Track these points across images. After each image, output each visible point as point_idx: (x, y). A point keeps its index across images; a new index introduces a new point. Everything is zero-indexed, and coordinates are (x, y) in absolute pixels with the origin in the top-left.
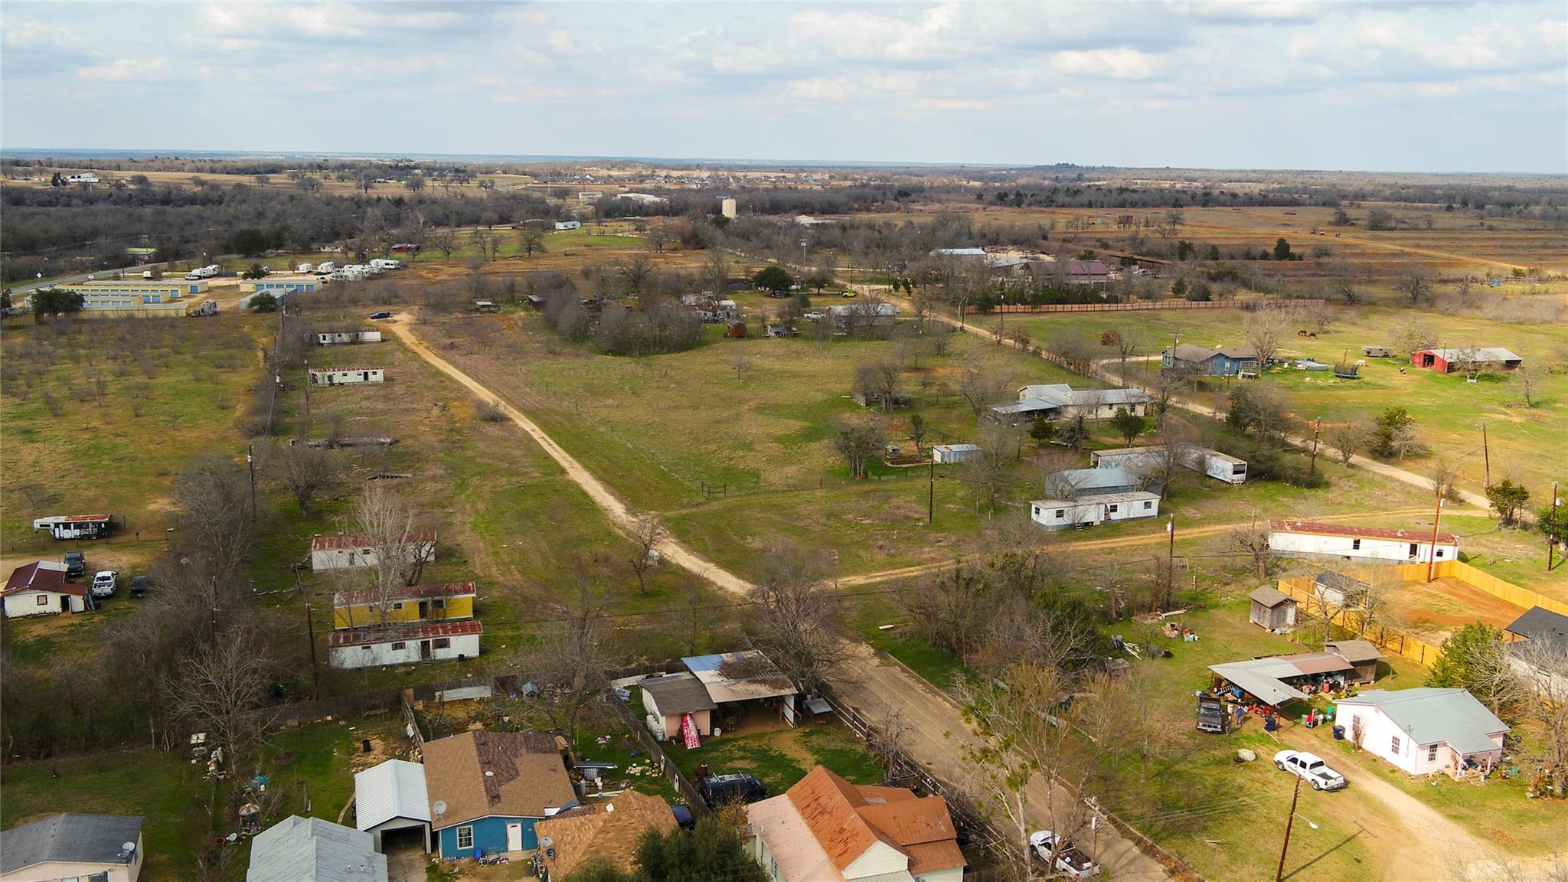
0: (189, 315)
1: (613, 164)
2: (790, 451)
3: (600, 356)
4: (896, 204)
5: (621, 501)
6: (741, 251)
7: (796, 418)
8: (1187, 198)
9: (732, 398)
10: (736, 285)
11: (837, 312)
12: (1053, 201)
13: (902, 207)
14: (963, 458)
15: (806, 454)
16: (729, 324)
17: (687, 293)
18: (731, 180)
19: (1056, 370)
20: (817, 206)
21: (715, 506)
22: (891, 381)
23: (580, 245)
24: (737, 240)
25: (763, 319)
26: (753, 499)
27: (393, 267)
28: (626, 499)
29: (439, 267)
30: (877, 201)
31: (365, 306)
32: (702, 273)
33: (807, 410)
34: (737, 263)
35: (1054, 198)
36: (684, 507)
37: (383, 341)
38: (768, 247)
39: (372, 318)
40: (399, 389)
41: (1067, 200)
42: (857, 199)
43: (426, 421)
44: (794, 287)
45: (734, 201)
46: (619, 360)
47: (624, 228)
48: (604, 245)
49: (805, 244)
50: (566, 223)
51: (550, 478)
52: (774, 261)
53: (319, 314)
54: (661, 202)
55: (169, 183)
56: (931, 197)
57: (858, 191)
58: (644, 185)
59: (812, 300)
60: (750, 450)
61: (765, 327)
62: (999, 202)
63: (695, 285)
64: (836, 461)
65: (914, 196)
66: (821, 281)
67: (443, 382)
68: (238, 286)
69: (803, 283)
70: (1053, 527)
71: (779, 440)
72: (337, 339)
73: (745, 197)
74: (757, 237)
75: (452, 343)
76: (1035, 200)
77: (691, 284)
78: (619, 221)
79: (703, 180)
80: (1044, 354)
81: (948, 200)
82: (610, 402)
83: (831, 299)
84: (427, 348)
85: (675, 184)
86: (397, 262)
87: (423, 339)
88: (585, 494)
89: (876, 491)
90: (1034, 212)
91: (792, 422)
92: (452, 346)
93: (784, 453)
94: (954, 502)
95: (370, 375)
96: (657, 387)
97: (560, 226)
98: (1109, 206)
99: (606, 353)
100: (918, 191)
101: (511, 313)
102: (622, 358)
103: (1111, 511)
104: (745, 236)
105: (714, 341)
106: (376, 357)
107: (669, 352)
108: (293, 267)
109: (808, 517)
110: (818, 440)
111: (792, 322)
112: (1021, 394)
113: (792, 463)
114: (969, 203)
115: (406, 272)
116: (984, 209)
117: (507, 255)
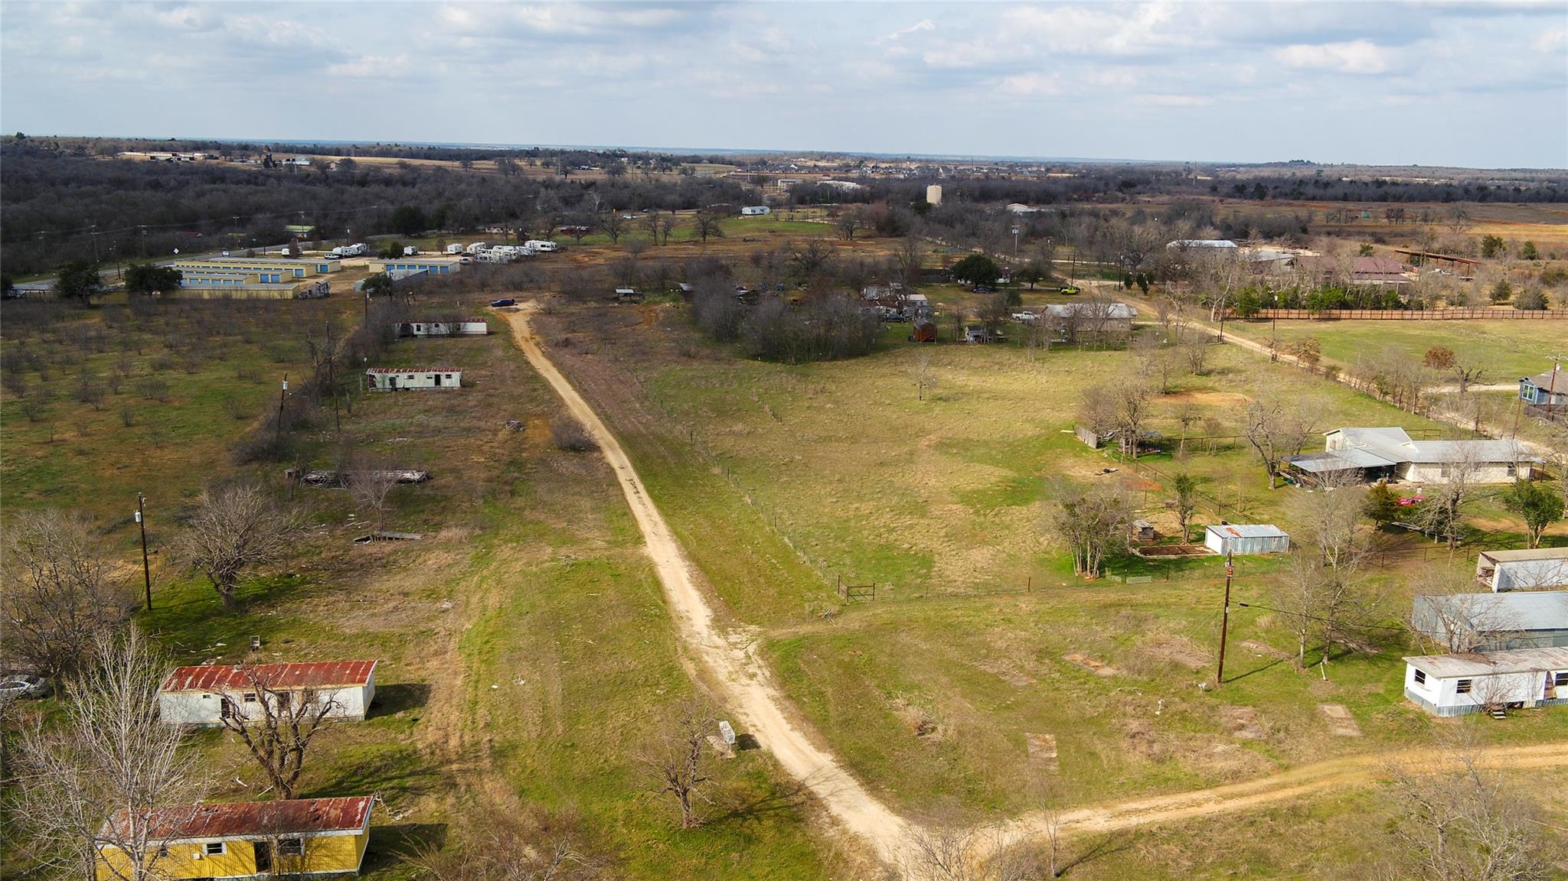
0: (295, 297)
1: (823, 156)
2: (982, 519)
3: (746, 361)
4: (1120, 194)
5: (708, 602)
6: (943, 240)
7: (996, 463)
8: (1460, 192)
9: (907, 427)
10: (931, 277)
11: (1055, 313)
12: (1301, 194)
13: (1128, 198)
14: (1257, 549)
15: (1008, 528)
16: (915, 325)
17: (867, 285)
18: (941, 170)
19: (1366, 401)
20: (1032, 195)
21: (854, 621)
22: (1134, 409)
23: (764, 231)
24: (937, 226)
25: (959, 319)
26: (916, 611)
27: (550, 249)
28: (718, 597)
29: (601, 250)
30: (1098, 192)
31: (493, 291)
32: (890, 261)
33: (1010, 451)
34: (933, 253)
35: (1302, 190)
36: (802, 619)
37: (490, 333)
38: (974, 234)
39: (494, 305)
40: (473, 399)
41: (1319, 192)
42: (1076, 189)
43: (486, 448)
44: (1001, 280)
45: (939, 188)
46: (768, 366)
47: (817, 216)
48: (790, 231)
49: (1016, 231)
50: (754, 208)
51: (618, 550)
52: (978, 250)
53: (435, 300)
54: (862, 189)
55: (371, 166)
56: (1159, 188)
57: (1078, 181)
58: (850, 175)
59: (1023, 296)
60: (923, 516)
61: (961, 330)
62: (1238, 194)
63: (879, 275)
64: (1054, 545)
65: (1139, 188)
66: (1037, 274)
67: (535, 390)
68: (366, 267)
69: (1012, 276)
70: (1450, 710)
71: (967, 499)
72: (434, 330)
73: (953, 185)
74: (962, 223)
75: (567, 339)
76: (1280, 192)
77: (876, 274)
78: (813, 207)
79: (911, 170)
80: (1342, 377)
81: (1177, 192)
82: (738, 427)
83: (1047, 296)
84: (537, 344)
85: (882, 174)
86: (554, 244)
87: (538, 333)
88: (658, 585)
89: (1120, 605)
90: (1280, 205)
91: (988, 469)
92: (567, 343)
93: (973, 523)
94: (1256, 638)
95: (443, 379)
96: (808, 408)
97: (747, 210)
98: (1367, 200)
99: (754, 357)
100: (1144, 183)
101: (655, 303)
102: (773, 365)
103: (1559, 683)
104: (949, 222)
105: (895, 346)
106: (469, 355)
107: (834, 358)
108: (441, 248)
109: (1005, 653)
110: (1025, 502)
111: (996, 324)
112: (1328, 438)
113: (984, 542)
114: (1203, 195)
115: (562, 255)
116: (1221, 201)
117: (681, 240)
